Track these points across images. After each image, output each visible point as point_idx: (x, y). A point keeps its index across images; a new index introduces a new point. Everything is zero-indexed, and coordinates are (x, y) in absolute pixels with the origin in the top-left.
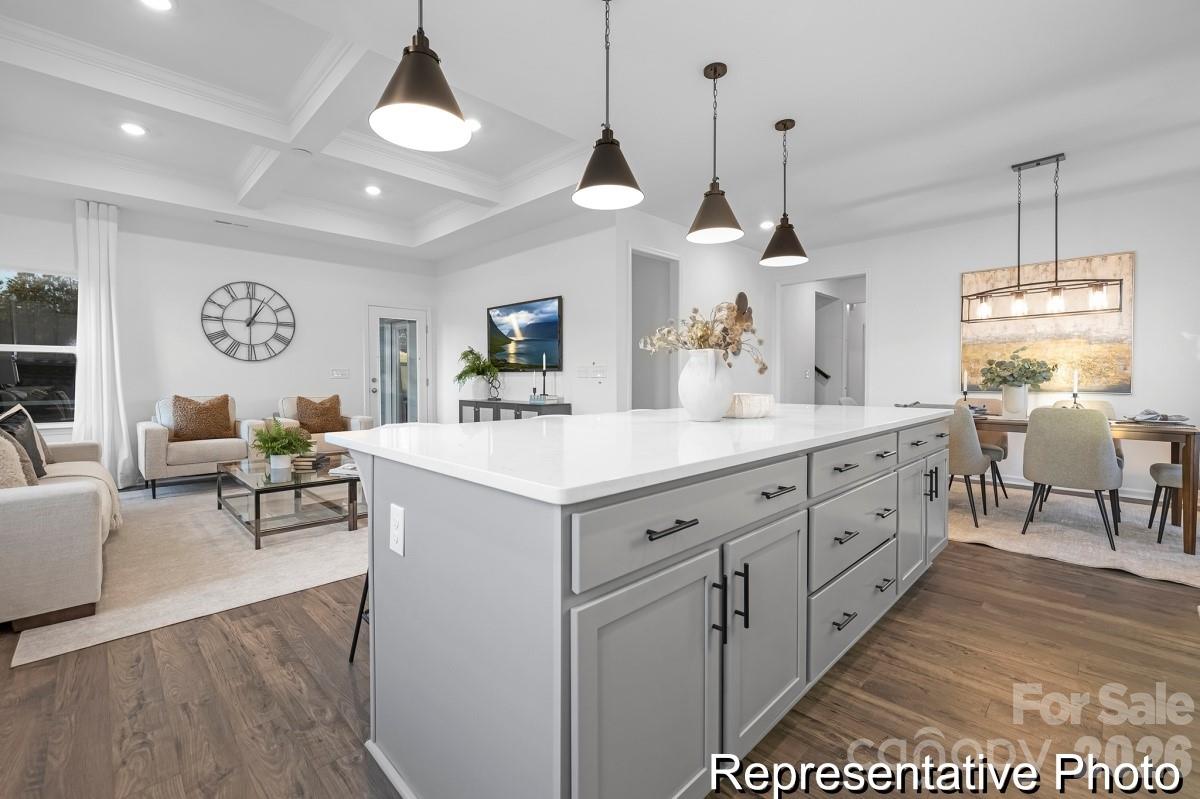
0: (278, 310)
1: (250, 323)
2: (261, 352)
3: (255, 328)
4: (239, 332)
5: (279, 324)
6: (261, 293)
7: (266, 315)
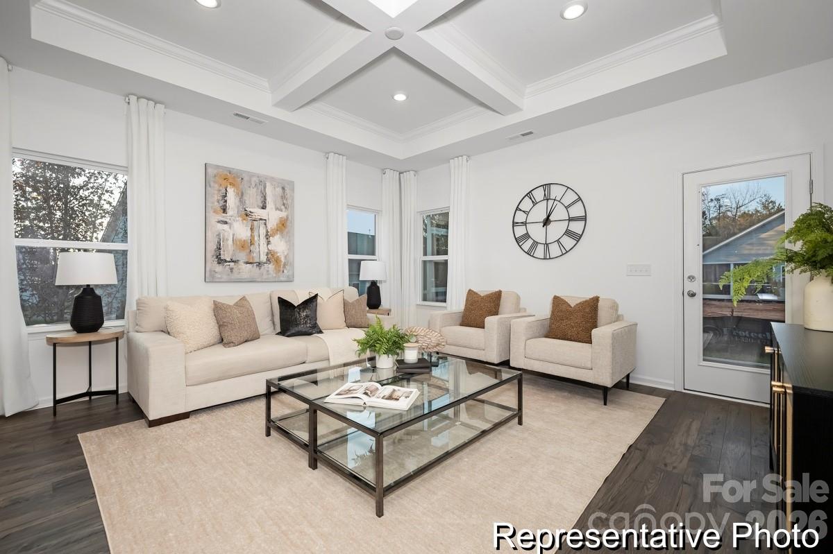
0: (570, 206)
1: (547, 222)
2: (555, 250)
3: (550, 227)
4: (537, 232)
5: (570, 219)
6: (556, 192)
7: (559, 213)
